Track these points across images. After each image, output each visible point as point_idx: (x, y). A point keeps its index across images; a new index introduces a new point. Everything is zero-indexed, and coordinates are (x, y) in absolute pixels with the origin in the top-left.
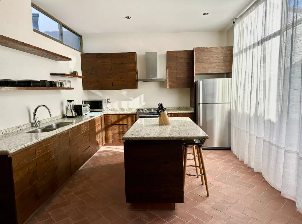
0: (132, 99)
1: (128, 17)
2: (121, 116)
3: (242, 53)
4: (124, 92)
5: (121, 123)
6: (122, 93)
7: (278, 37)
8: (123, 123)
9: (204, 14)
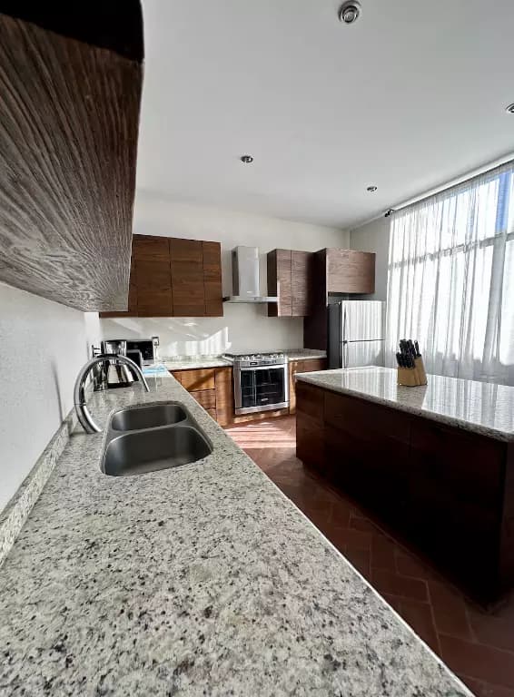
0: (206, 336)
1: (248, 157)
2: (203, 374)
3: (415, 264)
4: (190, 322)
5: (204, 386)
6: (186, 325)
7: (490, 249)
8: (208, 386)
9: (369, 189)
